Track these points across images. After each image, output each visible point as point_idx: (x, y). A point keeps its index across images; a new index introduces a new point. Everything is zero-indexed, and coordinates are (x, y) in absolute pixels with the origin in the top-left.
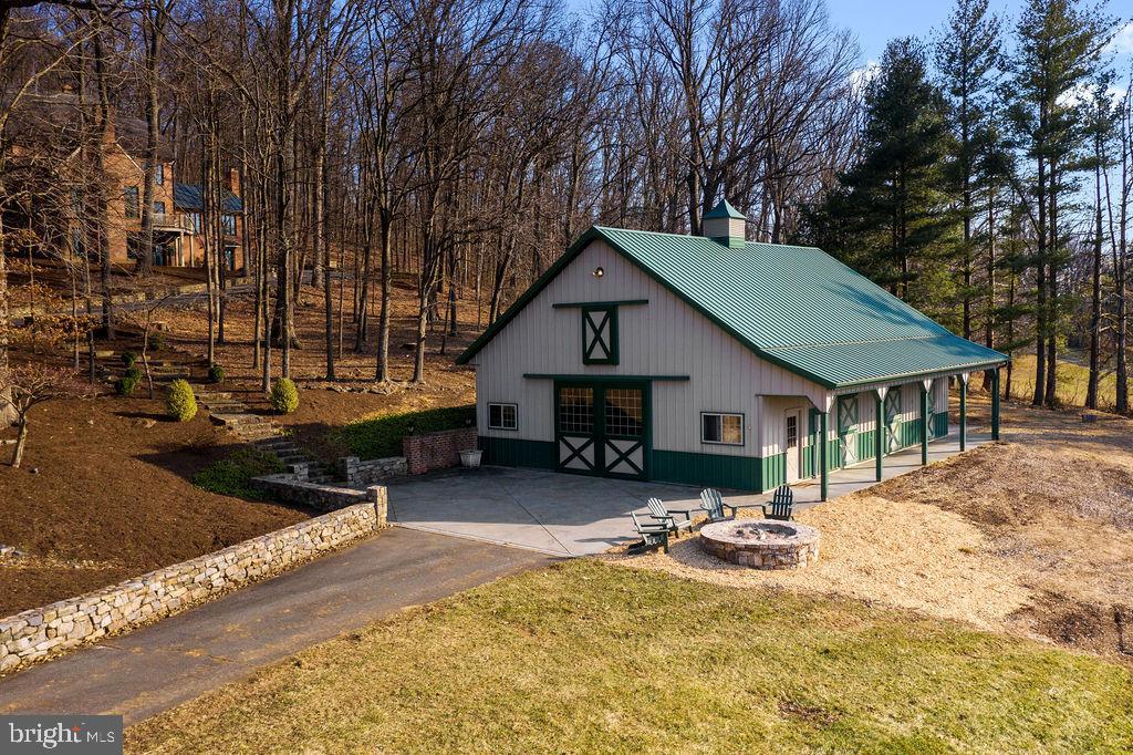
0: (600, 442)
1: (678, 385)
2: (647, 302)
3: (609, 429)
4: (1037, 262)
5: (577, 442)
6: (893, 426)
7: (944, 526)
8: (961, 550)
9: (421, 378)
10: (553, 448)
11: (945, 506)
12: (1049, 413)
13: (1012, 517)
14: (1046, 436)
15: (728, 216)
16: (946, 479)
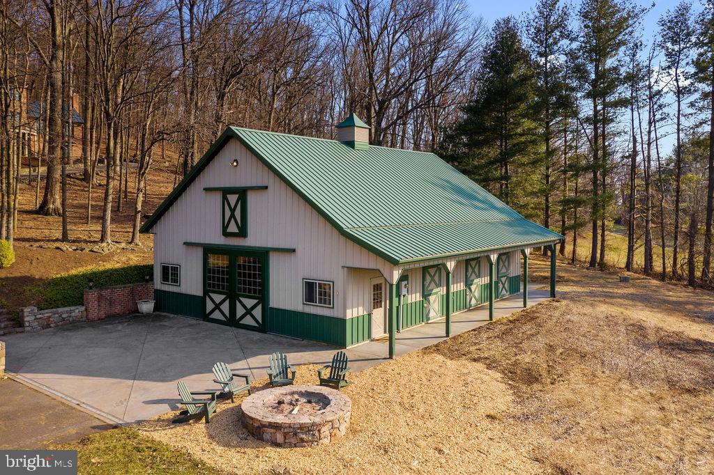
0: (233, 298)
1: (287, 257)
2: (266, 188)
3: (240, 289)
4: (592, 168)
5: (218, 298)
6: (473, 287)
7: (483, 387)
8: (488, 416)
9: (137, 240)
10: (202, 301)
11: (491, 364)
12: (599, 273)
13: (544, 374)
14: (592, 294)
15: (354, 125)
16: (502, 336)
